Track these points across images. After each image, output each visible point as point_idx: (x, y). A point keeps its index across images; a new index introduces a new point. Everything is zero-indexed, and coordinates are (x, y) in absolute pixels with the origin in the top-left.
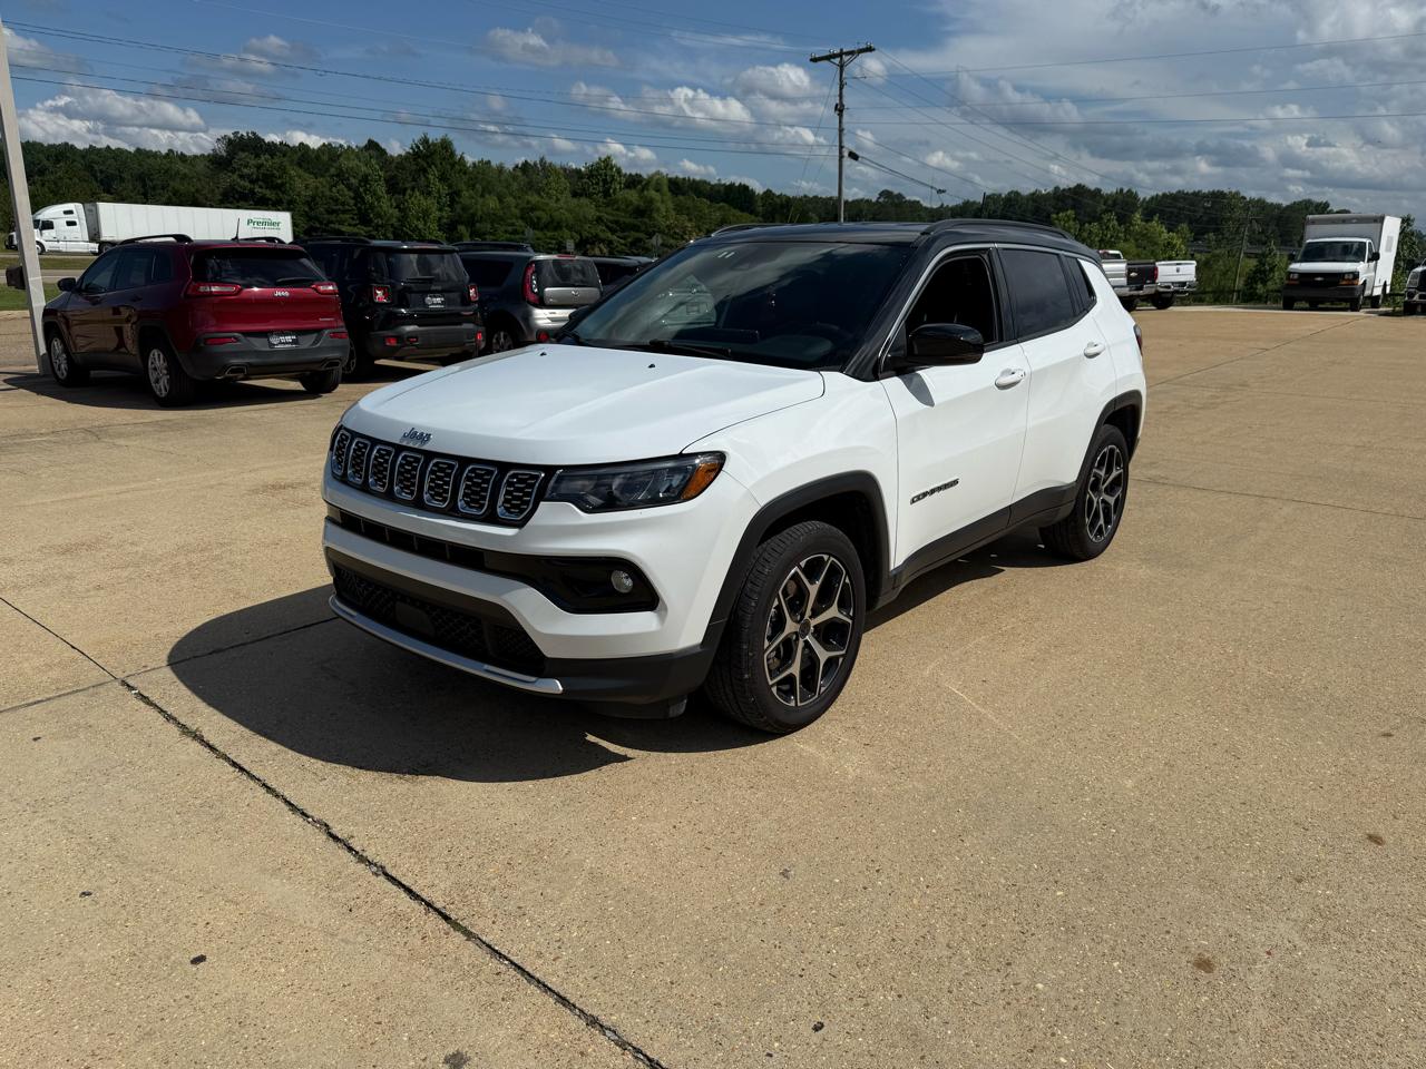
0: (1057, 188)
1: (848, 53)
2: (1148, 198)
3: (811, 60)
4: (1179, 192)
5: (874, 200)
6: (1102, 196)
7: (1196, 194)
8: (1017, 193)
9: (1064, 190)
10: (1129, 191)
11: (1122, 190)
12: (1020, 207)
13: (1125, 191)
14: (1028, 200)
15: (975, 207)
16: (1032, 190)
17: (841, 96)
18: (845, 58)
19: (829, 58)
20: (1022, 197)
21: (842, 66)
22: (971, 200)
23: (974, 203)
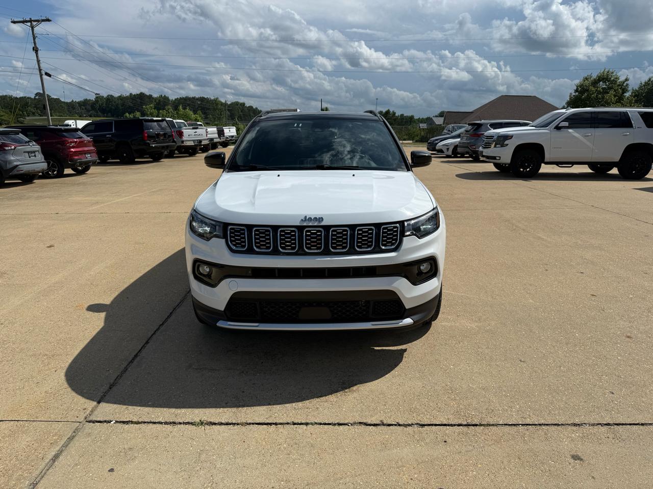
0: (131, 94)
1: (35, 21)
2: (174, 99)
3: (12, 22)
4: (186, 97)
5: (33, 97)
6: (153, 98)
7: (194, 98)
8: (112, 96)
9: (135, 95)
10: (165, 96)
11: (161, 96)
12: (115, 103)
13: (163, 96)
14: (118, 99)
15: (91, 102)
16: (120, 95)
17: (35, 43)
18: (34, 23)
19: (24, 22)
20: (115, 98)
21: (32, 28)
22: (88, 99)
23: (90, 100)
